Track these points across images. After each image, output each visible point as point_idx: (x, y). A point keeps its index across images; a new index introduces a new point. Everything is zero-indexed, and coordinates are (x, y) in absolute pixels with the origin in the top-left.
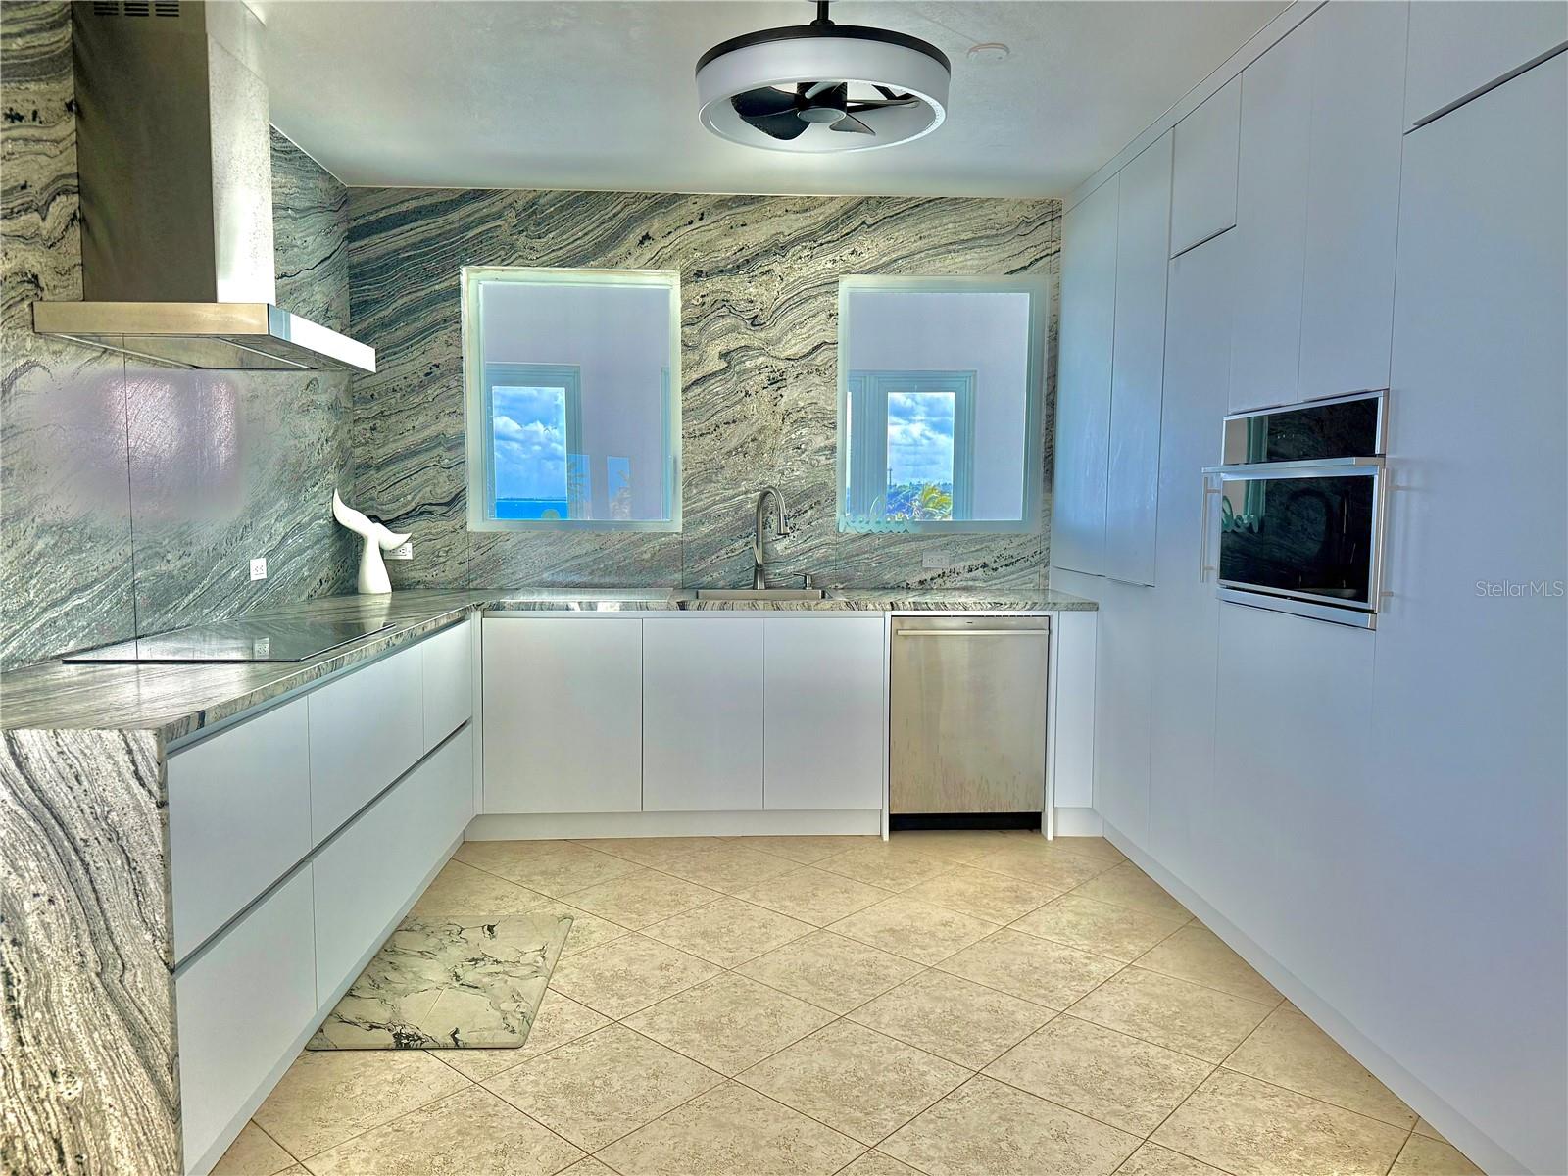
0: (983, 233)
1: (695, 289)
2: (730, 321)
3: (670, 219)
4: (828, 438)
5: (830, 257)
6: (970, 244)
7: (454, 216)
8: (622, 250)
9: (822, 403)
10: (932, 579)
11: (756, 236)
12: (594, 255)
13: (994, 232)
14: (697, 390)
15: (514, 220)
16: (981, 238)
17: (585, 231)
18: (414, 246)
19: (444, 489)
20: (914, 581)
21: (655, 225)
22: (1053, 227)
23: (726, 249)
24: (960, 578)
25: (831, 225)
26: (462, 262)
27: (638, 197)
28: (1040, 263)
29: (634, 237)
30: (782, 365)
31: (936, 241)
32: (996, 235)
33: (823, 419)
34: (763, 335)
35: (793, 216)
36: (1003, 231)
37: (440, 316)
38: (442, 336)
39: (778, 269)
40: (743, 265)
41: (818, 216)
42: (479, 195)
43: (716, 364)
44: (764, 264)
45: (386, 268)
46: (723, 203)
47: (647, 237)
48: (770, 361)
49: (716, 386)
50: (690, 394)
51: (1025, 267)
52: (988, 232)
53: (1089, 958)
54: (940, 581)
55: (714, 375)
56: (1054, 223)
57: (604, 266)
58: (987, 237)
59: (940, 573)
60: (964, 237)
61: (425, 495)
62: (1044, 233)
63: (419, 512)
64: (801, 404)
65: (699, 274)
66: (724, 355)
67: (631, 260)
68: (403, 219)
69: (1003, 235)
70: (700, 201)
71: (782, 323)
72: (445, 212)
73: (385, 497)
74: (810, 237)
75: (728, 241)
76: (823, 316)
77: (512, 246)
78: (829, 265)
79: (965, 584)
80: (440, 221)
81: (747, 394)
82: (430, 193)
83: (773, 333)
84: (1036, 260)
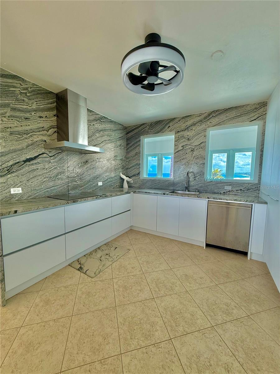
0: (243, 113)
1: (177, 135)
2: (184, 140)
3: (173, 123)
4: (203, 161)
5: (205, 124)
6: (240, 116)
7: (140, 128)
8: (165, 129)
9: (202, 154)
10: (227, 192)
11: (189, 123)
12: (160, 131)
13: (246, 112)
14: (177, 153)
15: (148, 128)
16: (243, 114)
17: (159, 127)
18: (135, 134)
19: (137, 172)
20: (222, 192)
21: (171, 124)
22: (264, 108)
23: (183, 126)
24: (234, 192)
25: (205, 118)
26: (141, 135)
27: (168, 120)
28: (260, 118)
29: (167, 127)
30: (194, 147)
31: (230, 117)
32: (247, 113)
33: (202, 157)
34: (190, 142)
35: (197, 118)
36: (249, 112)
37: (137, 145)
38: (138, 148)
39: (194, 128)
40: (187, 129)
41: (203, 117)
42: (143, 124)
43: (180, 148)
44: (191, 128)
45: (131, 138)
46: (183, 118)
47: (169, 127)
48: (191, 147)
49: (181, 152)
50: (176, 154)
51: (255, 119)
52: (245, 113)
53: (235, 307)
54: (229, 192)
55: (180, 150)
56: (265, 107)
57: (162, 133)
58: (245, 114)
59: (229, 191)
60: (238, 115)
61: (135, 173)
62: (262, 110)
63: (134, 176)
64: (197, 155)
65: (178, 132)
66: (182, 146)
67: (166, 131)
68: (133, 130)
69: (249, 113)
70: (179, 118)
71: (194, 139)
72: (139, 128)
73: (130, 173)
74: (201, 121)
75: (184, 125)
76: (203, 137)
77: (148, 132)
78: (205, 126)
79: (235, 194)
80: (138, 129)
81: (187, 153)
82: (137, 125)
83: (192, 141)
84: (259, 117)
